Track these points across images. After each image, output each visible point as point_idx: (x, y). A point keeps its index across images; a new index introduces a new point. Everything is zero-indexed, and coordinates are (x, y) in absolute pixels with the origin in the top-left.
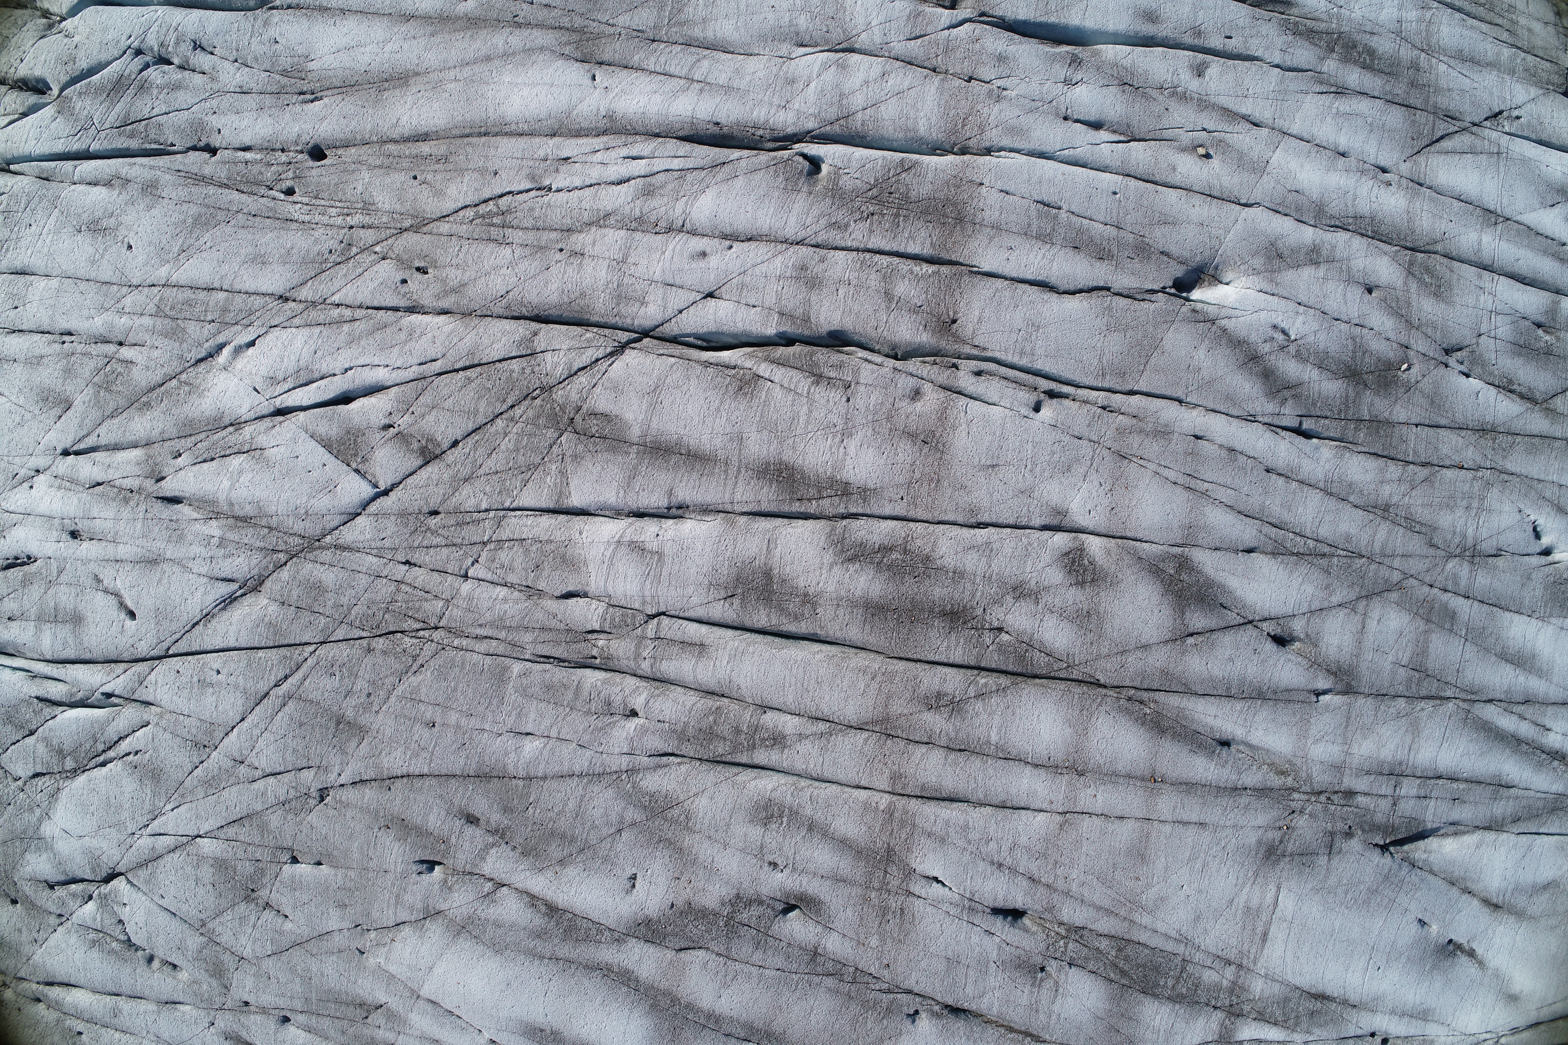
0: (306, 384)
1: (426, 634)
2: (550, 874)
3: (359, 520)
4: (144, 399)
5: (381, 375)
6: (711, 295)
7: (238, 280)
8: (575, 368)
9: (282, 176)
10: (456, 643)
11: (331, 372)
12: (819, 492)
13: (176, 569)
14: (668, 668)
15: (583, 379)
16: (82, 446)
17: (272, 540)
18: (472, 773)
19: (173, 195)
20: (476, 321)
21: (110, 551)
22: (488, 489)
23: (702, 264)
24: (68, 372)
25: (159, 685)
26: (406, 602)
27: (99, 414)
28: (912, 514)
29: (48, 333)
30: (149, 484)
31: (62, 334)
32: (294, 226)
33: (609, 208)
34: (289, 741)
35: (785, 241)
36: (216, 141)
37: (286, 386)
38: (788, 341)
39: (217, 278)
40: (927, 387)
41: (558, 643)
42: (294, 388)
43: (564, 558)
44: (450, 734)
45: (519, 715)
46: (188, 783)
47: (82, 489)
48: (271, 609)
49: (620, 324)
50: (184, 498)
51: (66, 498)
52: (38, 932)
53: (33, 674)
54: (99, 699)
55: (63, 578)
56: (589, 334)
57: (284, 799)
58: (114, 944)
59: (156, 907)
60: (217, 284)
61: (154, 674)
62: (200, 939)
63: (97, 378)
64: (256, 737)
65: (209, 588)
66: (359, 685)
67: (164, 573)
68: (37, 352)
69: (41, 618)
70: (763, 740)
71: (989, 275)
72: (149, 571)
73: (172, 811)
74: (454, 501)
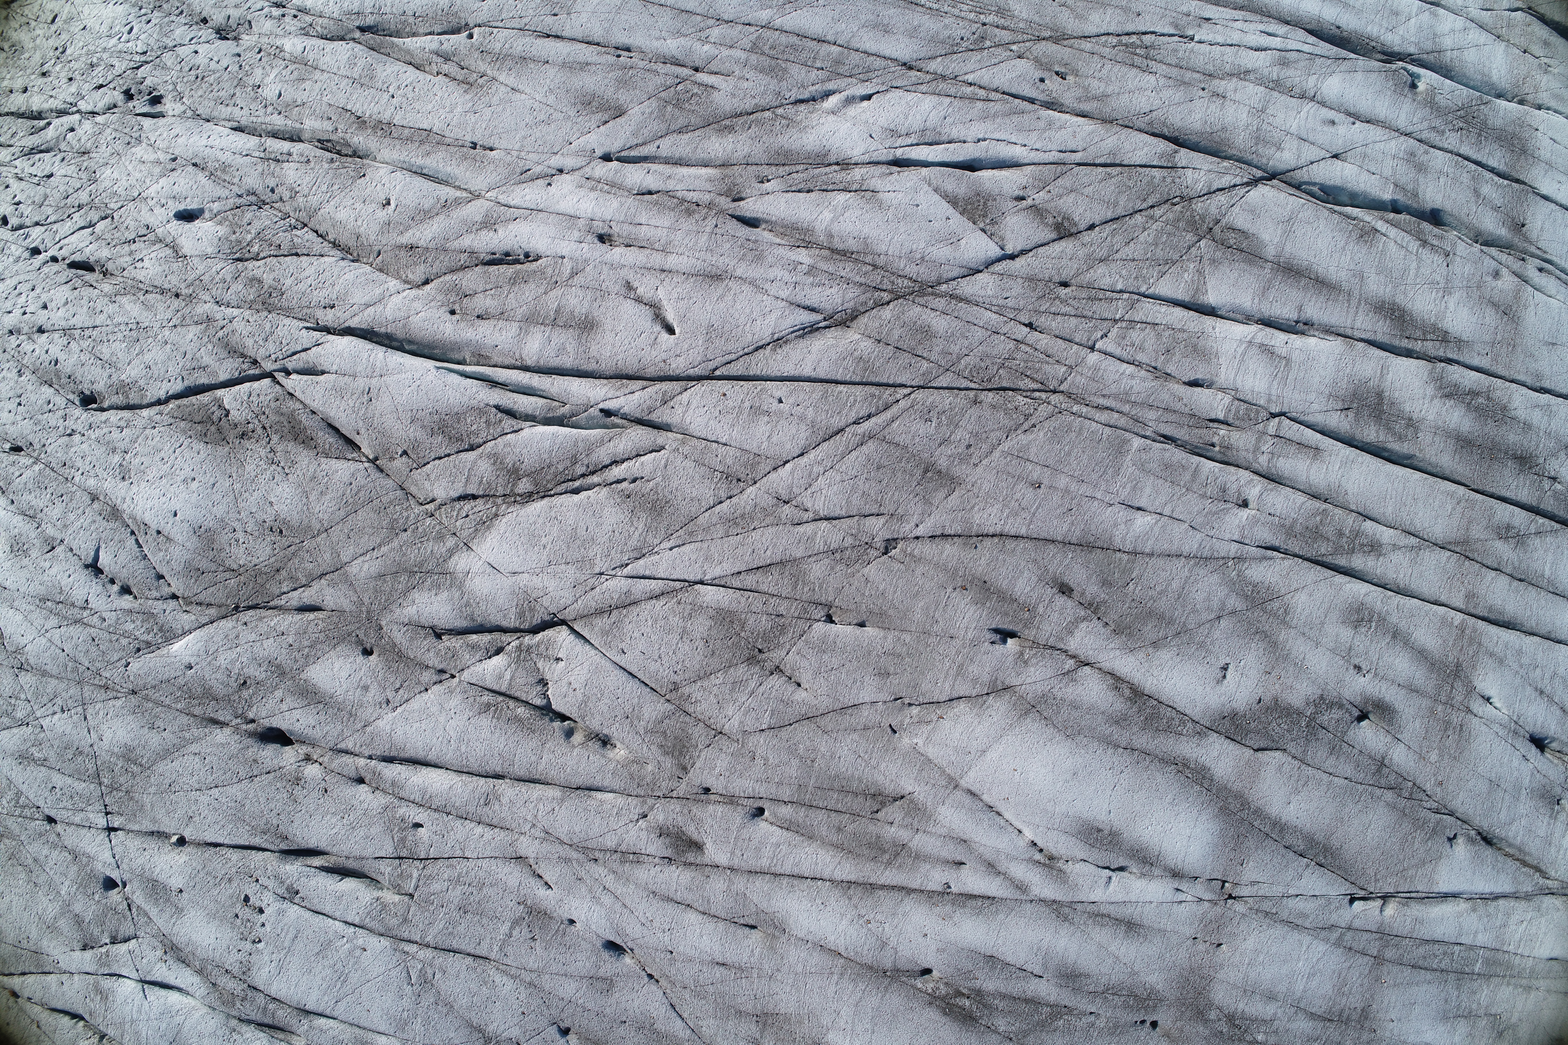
0: (931, 144)
1: (1043, 395)
2: (1141, 655)
3: (979, 276)
4: (727, 122)
5: (1016, 152)
6: (1336, 156)
7: (857, 39)
8: (1214, 188)
10: (1075, 408)
11: (962, 139)
12: (1424, 334)
13: (746, 288)
14: (1285, 466)
15: (1221, 198)
16: (633, 153)
17: (876, 278)
18: (1074, 540)
20: (1118, 128)
21: (657, 259)
22: (1124, 272)
23: (1331, 129)
24: (622, 83)
25: (692, 407)
26: (1026, 361)
27: (663, 127)
28: (1492, 369)
29: (598, 44)
30: (724, 202)
31: (617, 48)
32: (919, 9)
33: (1250, 66)
34: (861, 483)
35: (1397, 131)
37: (909, 141)
38: (1396, 208)
39: (831, 32)
40: (1504, 271)
41: (1180, 425)
42: (917, 145)
43: (1195, 347)
44: (1056, 498)
45: (1134, 488)
46: (703, 520)
47: (626, 193)
48: (863, 344)
49: (1255, 162)
50: (766, 222)
51: (601, 200)
52: (397, 690)
53: (493, 383)
54: (593, 418)
55: (576, 280)
56: (1226, 164)
57: (837, 546)
58: (521, 711)
59: (609, 665)
60: (829, 38)
61: (686, 396)
62: (663, 707)
63: (663, 94)
64: (816, 475)
65: (787, 313)
66: (959, 434)
67: (730, 289)
68: (581, 59)
69: (531, 320)
70: (1362, 545)
71: (1546, 198)
72: (707, 286)
73: (671, 549)
74: (1088, 277)
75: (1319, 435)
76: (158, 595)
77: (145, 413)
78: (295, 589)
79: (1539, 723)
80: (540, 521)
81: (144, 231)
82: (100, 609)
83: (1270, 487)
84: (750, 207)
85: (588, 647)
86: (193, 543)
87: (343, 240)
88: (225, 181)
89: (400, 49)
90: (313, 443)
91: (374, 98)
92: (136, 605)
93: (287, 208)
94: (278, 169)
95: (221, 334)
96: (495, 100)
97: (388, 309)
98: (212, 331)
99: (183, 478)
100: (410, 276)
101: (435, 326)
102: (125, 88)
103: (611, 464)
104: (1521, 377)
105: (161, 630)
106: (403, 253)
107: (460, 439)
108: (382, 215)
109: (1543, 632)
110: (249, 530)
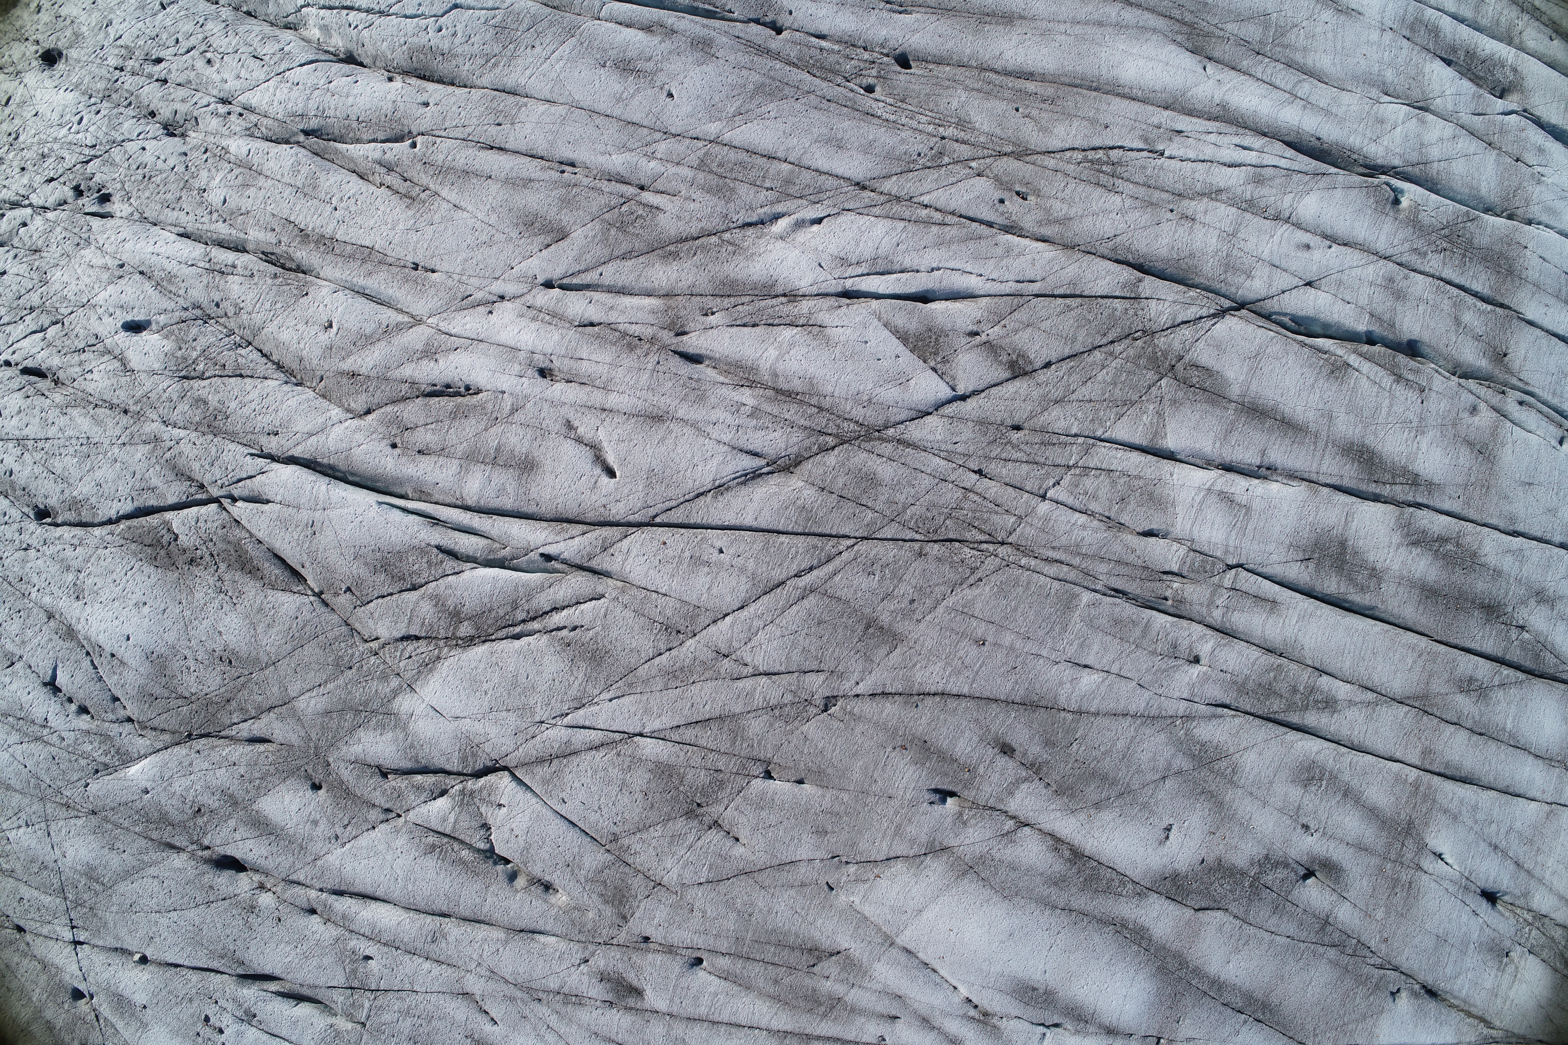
0: (882, 274)
1: (991, 547)
2: (1082, 816)
3: (928, 419)
4: (672, 248)
5: (972, 283)
6: (1309, 284)
7: (808, 156)
8: (1179, 320)
9: (864, 72)
10: (1023, 562)
11: (915, 268)
12: (1393, 477)
13: (687, 430)
14: (1240, 620)
15: (1186, 332)
16: (575, 281)
17: (821, 421)
18: (1018, 699)
19: (731, 58)
20: (1080, 255)
21: (597, 398)
22: (1079, 415)
23: (1306, 254)
24: (566, 202)
25: (633, 554)
26: (974, 511)
27: (606, 252)
28: (1464, 513)
29: (542, 158)
30: (667, 337)
31: (561, 163)
32: (876, 121)
33: (1222, 185)
34: (801, 639)
35: (1376, 254)
36: (784, 20)
37: (860, 271)
38: (1370, 339)
39: (781, 148)
40: (1482, 406)
41: (1133, 579)
42: (868, 274)
43: (1151, 496)
44: (1000, 656)
45: (1081, 645)
46: (642, 671)
47: (568, 325)
48: (806, 492)
49: (1223, 291)
50: (710, 358)
51: (542, 332)
52: (345, 827)
53: (435, 521)
54: (533, 562)
55: (518, 417)
56: (1192, 293)
57: (776, 703)
58: (465, 853)
59: (549, 813)
60: (780, 154)
61: (626, 543)
62: (602, 857)
63: (607, 216)
64: (756, 629)
65: (729, 458)
66: (903, 588)
67: (671, 432)
68: (525, 174)
69: (472, 457)
70: (1317, 702)
71: (1531, 323)
72: (648, 428)
73: (610, 700)
74: (1042, 420)
75: (1277, 587)
76: (114, 718)
77: (97, 531)
78: (245, 721)
79: (1491, 879)
80: (482, 666)
81: (93, 341)
82: (60, 728)
83: (1223, 642)
84: (693, 342)
85: (529, 795)
86: (145, 668)
87: (287, 362)
88: (171, 292)
89: (344, 157)
90: (259, 574)
91: (316, 209)
92: (93, 726)
93: (232, 324)
94: (222, 282)
95: (168, 455)
96: (437, 218)
97: (330, 439)
98: (159, 452)
99: (134, 601)
100: (352, 404)
101: (377, 460)
102: (74, 184)
103: (551, 611)
104: (1494, 521)
105: (117, 752)
106: (344, 380)
107: (402, 578)
108: (324, 338)
109: (1501, 785)
110: (199, 658)
